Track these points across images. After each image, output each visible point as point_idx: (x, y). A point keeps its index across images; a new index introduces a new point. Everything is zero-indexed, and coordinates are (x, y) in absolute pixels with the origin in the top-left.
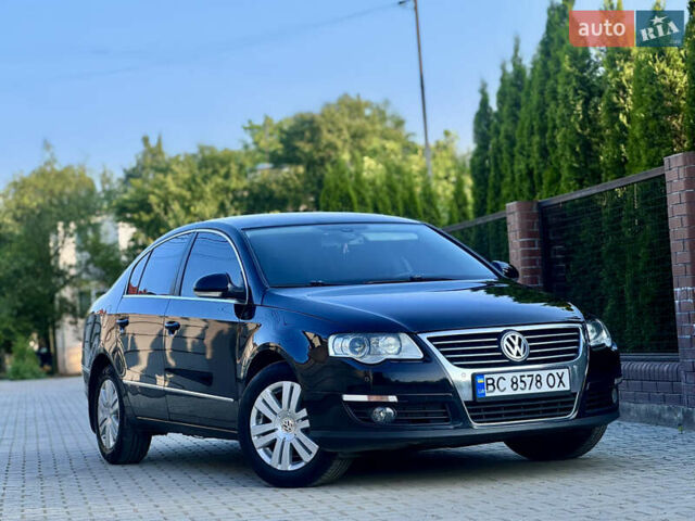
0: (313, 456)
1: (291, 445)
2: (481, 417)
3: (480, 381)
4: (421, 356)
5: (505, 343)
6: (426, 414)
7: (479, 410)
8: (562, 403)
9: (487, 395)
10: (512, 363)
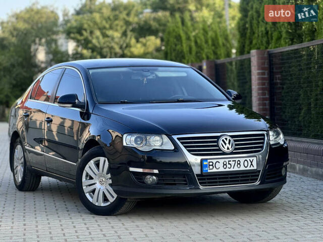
0: (114, 199)
1: (103, 192)
2: (205, 183)
3: (205, 163)
4: (173, 148)
5: (221, 142)
6: (174, 180)
7: (204, 179)
8: (252, 176)
9: (209, 171)
10: (224, 154)
